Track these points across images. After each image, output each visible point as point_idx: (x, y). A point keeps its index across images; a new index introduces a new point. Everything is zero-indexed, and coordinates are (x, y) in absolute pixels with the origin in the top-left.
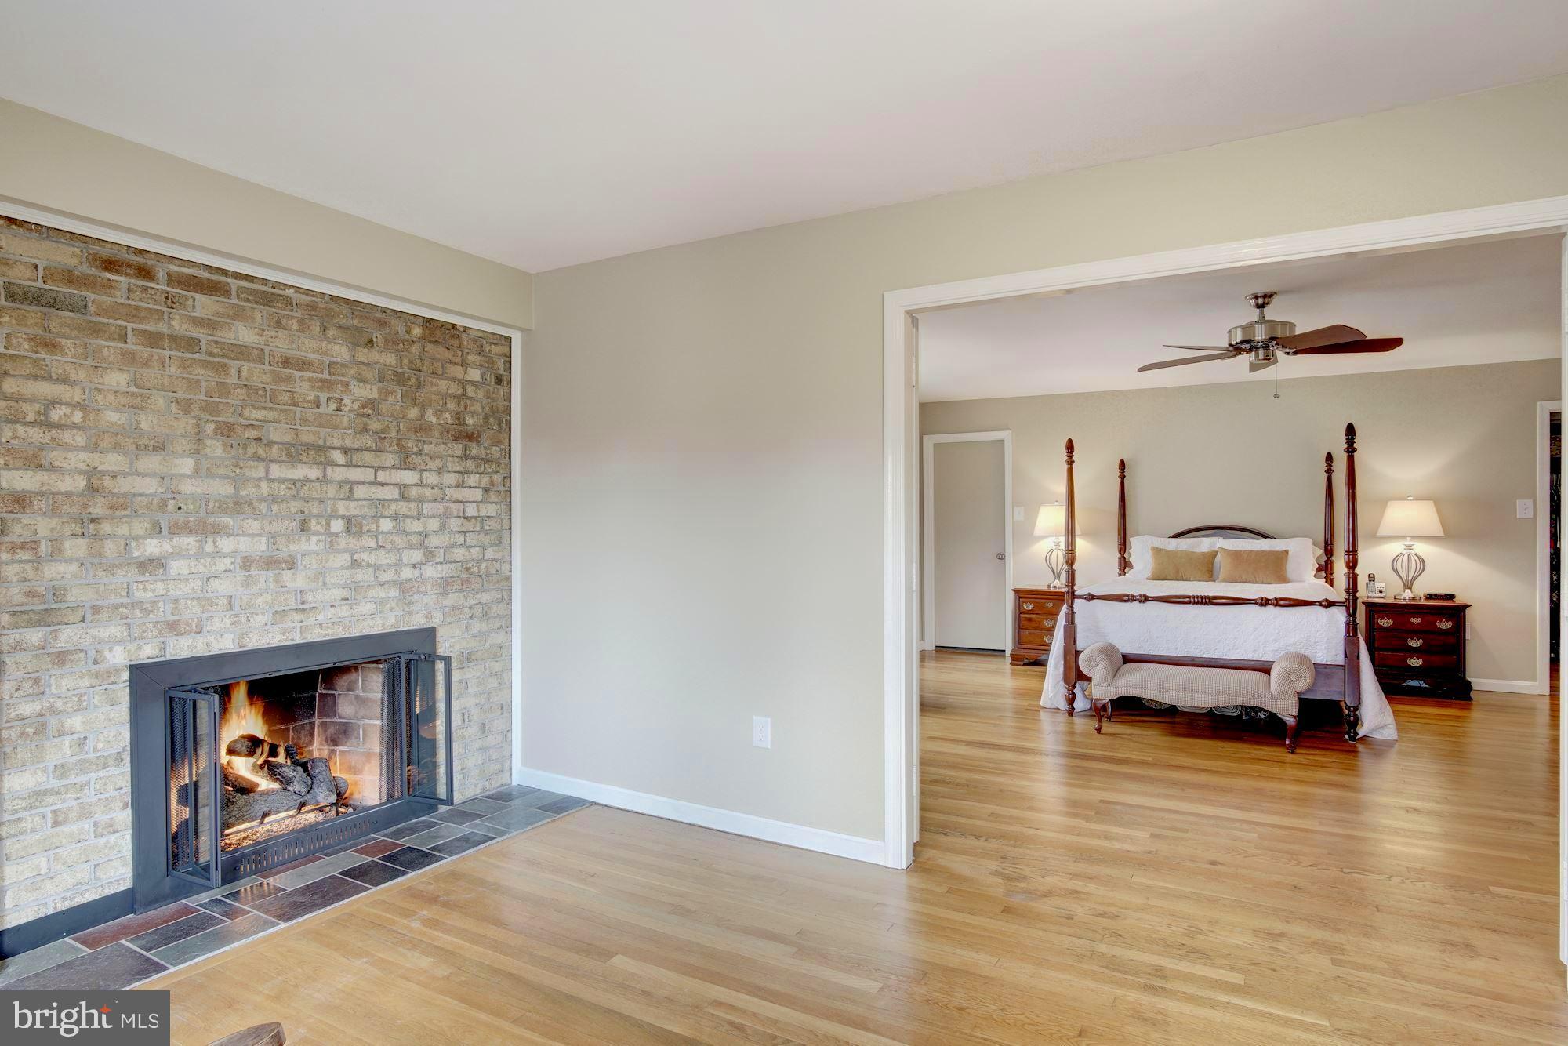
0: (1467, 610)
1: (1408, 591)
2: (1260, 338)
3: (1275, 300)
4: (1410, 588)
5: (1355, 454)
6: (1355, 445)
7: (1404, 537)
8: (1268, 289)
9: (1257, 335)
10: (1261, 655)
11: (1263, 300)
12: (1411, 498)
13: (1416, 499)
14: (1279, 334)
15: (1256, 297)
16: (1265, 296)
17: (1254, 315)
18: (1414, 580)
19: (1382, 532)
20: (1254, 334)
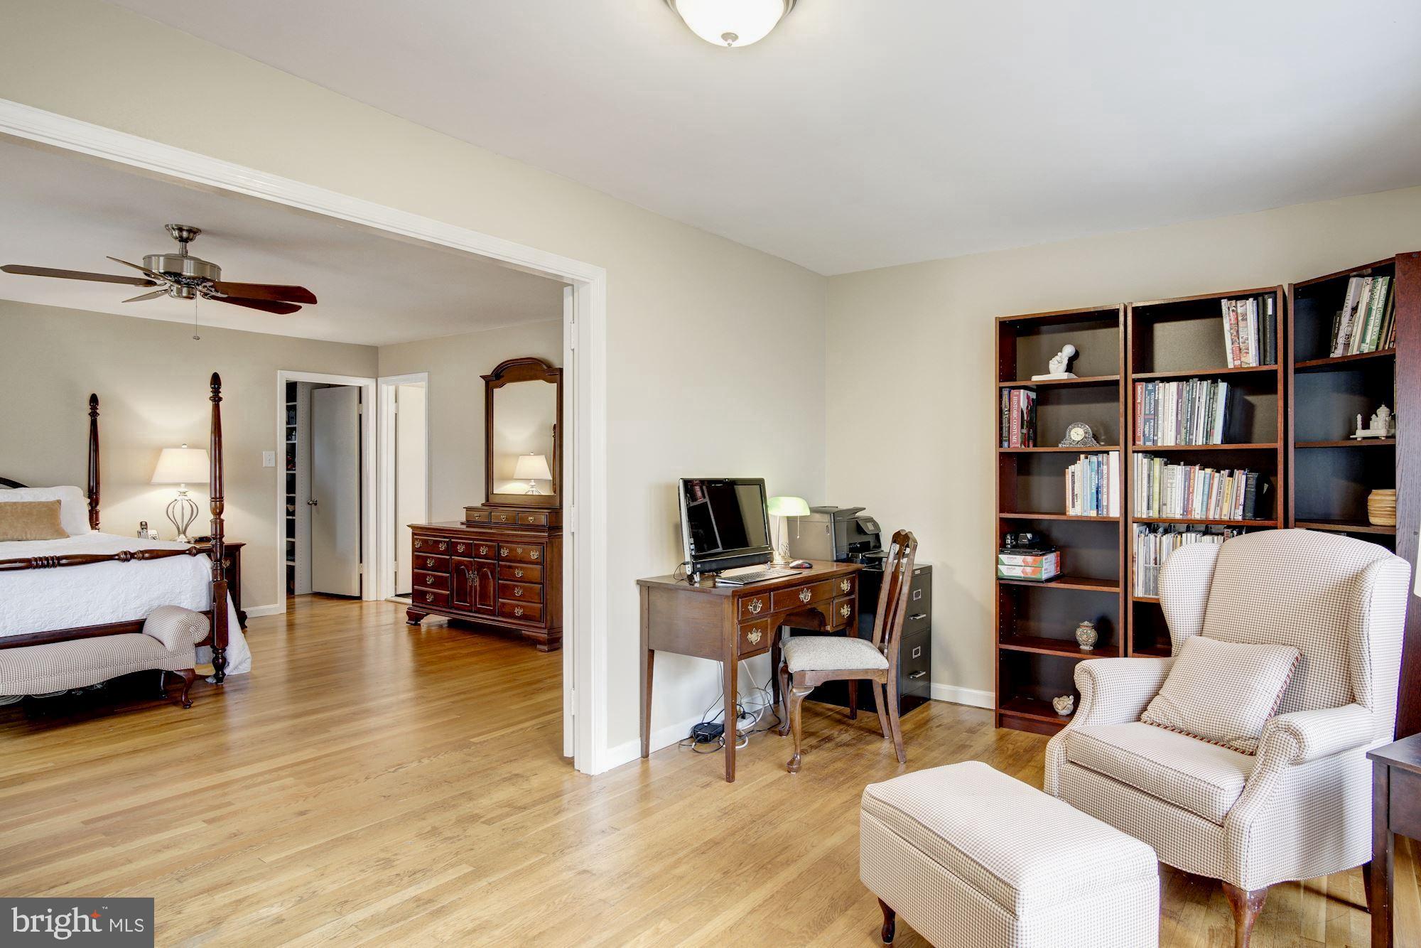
0: (242, 549)
1: (182, 536)
2: (188, 274)
3: (198, 237)
4: (184, 533)
5: (221, 403)
6: (220, 395)
7: (178, 484)
8: (194, 223)
9: (185, 270)
10: (120, 616)
11: (187, 235)
12: (186, 446)
13: (190, 447)
14: (208, 275)
15: (180, 229)
16: (190, 231)
17: (175, 248)
18: (187, 526)
19: (156, 479)
20: (182, 268)
